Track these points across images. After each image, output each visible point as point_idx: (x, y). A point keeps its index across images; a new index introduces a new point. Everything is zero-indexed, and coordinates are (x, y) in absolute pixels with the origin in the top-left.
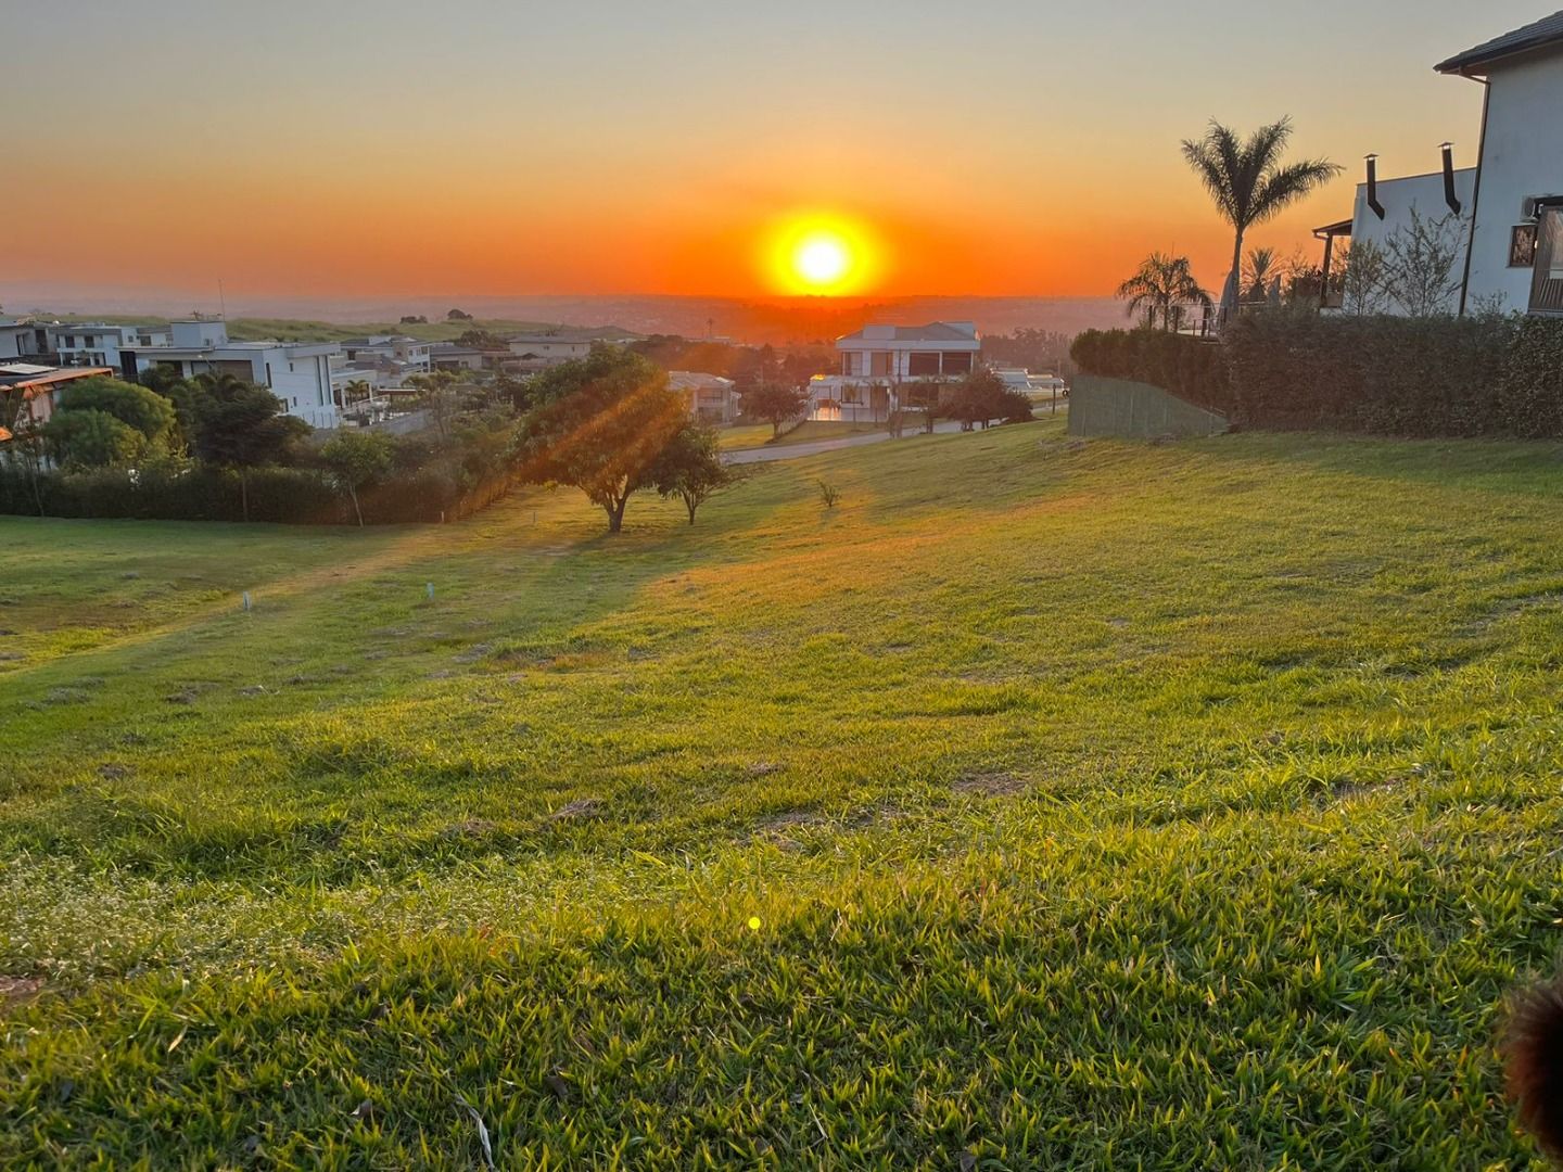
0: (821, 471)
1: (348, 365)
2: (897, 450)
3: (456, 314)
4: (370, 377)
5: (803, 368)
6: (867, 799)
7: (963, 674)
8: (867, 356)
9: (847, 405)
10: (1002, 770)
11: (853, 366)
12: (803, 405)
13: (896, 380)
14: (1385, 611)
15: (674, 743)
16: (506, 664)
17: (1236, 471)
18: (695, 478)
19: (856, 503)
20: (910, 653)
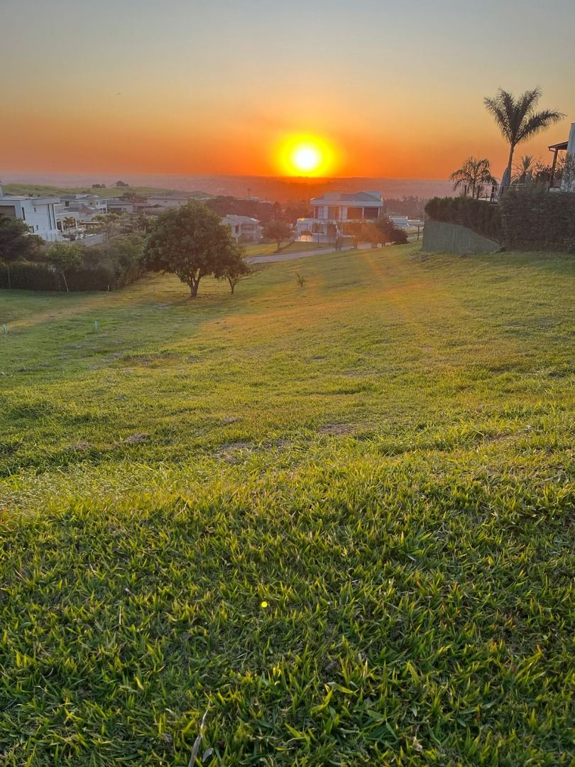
0: (300, 268)
1: (65, 209)
2: (337, 258)
3: (120, 183)
4: (75, 215)
5: (295, 214)
6: (275, 437)
7: (346, 373)
8: (326, 209)
9: (316, 234)
10: (345, 423)
11: (319, 214)
12: (293, 234)
13: (340, 221)
14: (557, 344)
15: (192, 406)
16: (127, 363)
17: (500, 271)
18: (233, 270)
19: (315, 285)
20: (323, 362)
